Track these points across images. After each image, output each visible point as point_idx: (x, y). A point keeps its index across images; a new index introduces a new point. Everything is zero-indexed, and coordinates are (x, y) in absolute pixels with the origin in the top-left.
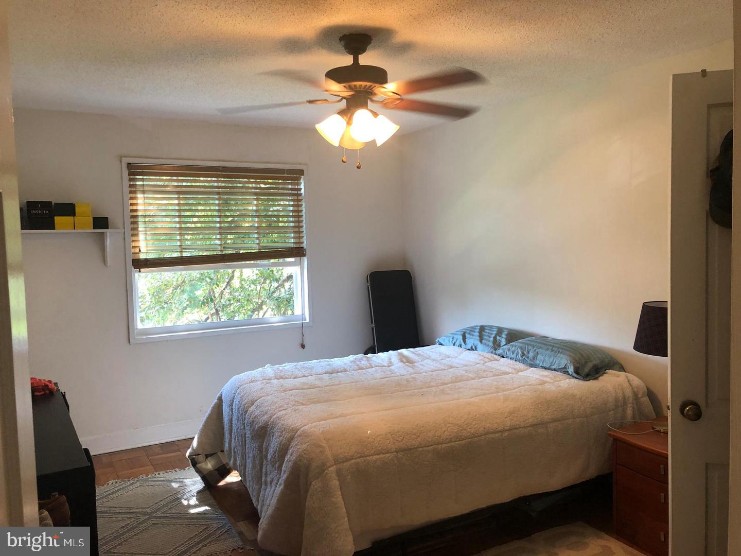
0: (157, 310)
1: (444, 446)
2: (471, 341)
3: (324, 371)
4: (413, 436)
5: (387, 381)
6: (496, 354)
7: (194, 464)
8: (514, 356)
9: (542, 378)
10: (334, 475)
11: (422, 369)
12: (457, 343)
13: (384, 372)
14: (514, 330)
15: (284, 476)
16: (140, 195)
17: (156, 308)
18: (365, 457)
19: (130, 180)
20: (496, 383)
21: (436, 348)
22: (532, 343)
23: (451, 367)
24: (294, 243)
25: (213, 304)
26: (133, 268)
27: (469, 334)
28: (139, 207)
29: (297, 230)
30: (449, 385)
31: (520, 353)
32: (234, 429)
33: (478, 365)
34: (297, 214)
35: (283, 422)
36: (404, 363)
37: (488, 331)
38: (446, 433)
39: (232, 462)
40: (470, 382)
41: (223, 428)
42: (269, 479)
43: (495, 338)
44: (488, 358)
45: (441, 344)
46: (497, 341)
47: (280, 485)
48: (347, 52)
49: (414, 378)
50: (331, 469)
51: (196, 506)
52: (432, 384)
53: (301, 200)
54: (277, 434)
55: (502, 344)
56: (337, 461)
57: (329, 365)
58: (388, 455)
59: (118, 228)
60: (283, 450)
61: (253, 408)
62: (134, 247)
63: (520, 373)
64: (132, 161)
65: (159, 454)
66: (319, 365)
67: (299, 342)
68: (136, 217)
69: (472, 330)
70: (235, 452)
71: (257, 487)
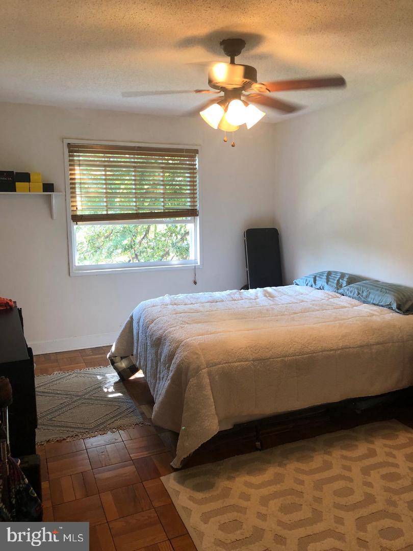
0: (92, 253)
1: (290, 358)
2: (320, 283)
3: (206, 301)
4: (267, 350)
5: (252, 310)
6: (338, 293)
7: (113, 363)
8: (351, 295)
9: (371, 312)
10: (206, 375)
11: (280, 302)
12: (309, 284)
13: (251, 303)
14: (354, 276)
15: (171, 374)
16: (77, 168)
17: (91, 252)
18: (230, 363)
19: (70, 156)
20: (334, 314)
21: (293, 287)
22: (366, 285)
23: (302, 301)
24: (190, 206)
25: (133, 250)
26: (72, 221)
27: (319, 277)
28: (76, 177)
29: (192, 196)
30: (299, 314)
31: (357, 292)
32: (140, 339)
33: (323, 301)
34: (192, 184)
35: (172, 336)
36: (267, 297)
37: (333, 275)
38: (291, 349)
39: (138, 363)
40: (314, 313)
41: (133, 338)
42: (161, 376)
43: (338, 281)
44: (331, 296)
45: (297, 284)
46: (339, 283)
47: (168, 380)
48: (226, 54)
49: (272, 308)
50: (204, 370)
51: (112, 393)
52: (286, 313)
53: (196, 173)
54: (168, 344)
55: (343, 286)
56: (209, 365)
57: (211, 296)
58: (247, 363)
59: (60, 192)
60: (171, 356)
61: (153, 324)
62: (73, 206)
63: (355, 308)
64: (72, 141)
65: (90, 355)
66: (204, 296)
67: (192, 279)
68: (74, 184)
69: (321, 274)
70: (140, 356)
71: (154, 381)
